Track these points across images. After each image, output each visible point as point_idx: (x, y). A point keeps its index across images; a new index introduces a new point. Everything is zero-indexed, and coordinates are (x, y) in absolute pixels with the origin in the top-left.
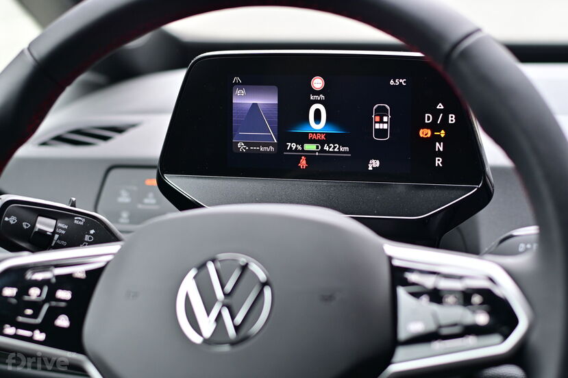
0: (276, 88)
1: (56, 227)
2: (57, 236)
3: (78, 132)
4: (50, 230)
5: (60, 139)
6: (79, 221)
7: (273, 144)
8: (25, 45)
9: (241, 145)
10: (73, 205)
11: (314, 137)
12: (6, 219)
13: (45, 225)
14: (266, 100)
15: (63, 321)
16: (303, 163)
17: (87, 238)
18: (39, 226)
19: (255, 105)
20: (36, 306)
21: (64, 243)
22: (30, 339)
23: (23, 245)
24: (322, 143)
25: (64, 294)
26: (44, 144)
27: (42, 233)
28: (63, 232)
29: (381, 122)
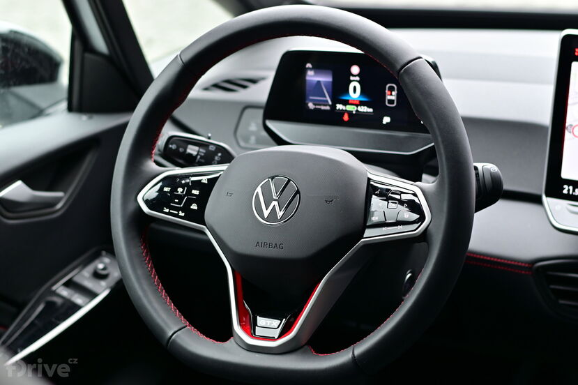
0: (331, 72)
1: (199, 152)
2: (199, 157)
3: (228, 81)
4: (195, 153)
5: (216, 86)
6: (212, 148)
7: (329, 105)
8: (179, 53)
9: (311, 106)
10: (209, 138)
11: (352, 102)
12: (170, 146)
13: (192, 150)
14: (325, 79)
15: (194, 207)
16: (346, 118)
17: (216, 158)
18: (189, 151)
19: (319, 82)
20: (180, 198)
21: (203, 161)
22: (177, 216)
23: (181, 161)
24: (357, 106)
25: (195, 192)
26: (206, 89)
27: (190, 155)
28: (203, 154)
29: (391, 95)
